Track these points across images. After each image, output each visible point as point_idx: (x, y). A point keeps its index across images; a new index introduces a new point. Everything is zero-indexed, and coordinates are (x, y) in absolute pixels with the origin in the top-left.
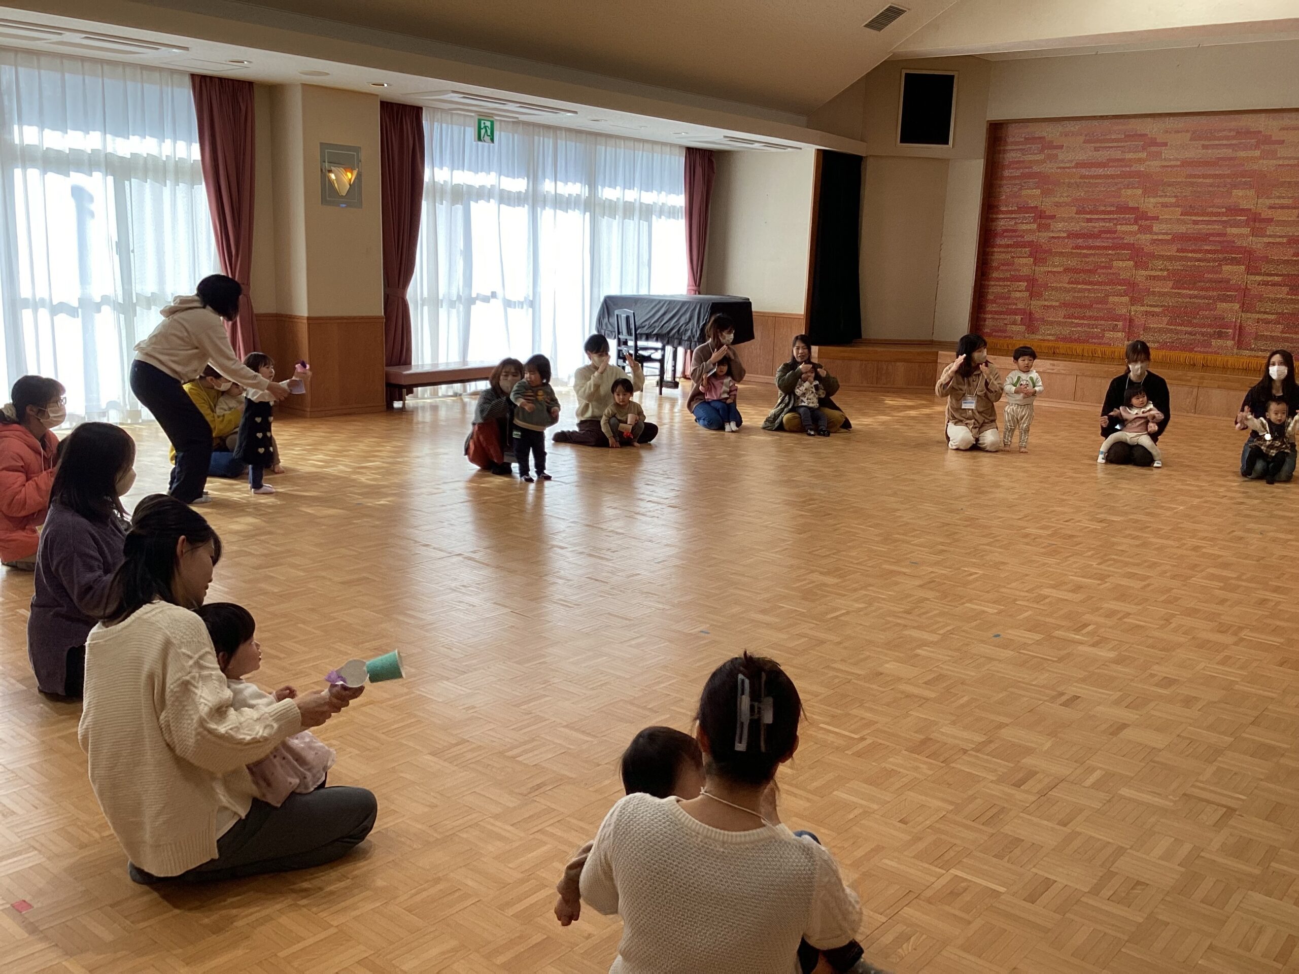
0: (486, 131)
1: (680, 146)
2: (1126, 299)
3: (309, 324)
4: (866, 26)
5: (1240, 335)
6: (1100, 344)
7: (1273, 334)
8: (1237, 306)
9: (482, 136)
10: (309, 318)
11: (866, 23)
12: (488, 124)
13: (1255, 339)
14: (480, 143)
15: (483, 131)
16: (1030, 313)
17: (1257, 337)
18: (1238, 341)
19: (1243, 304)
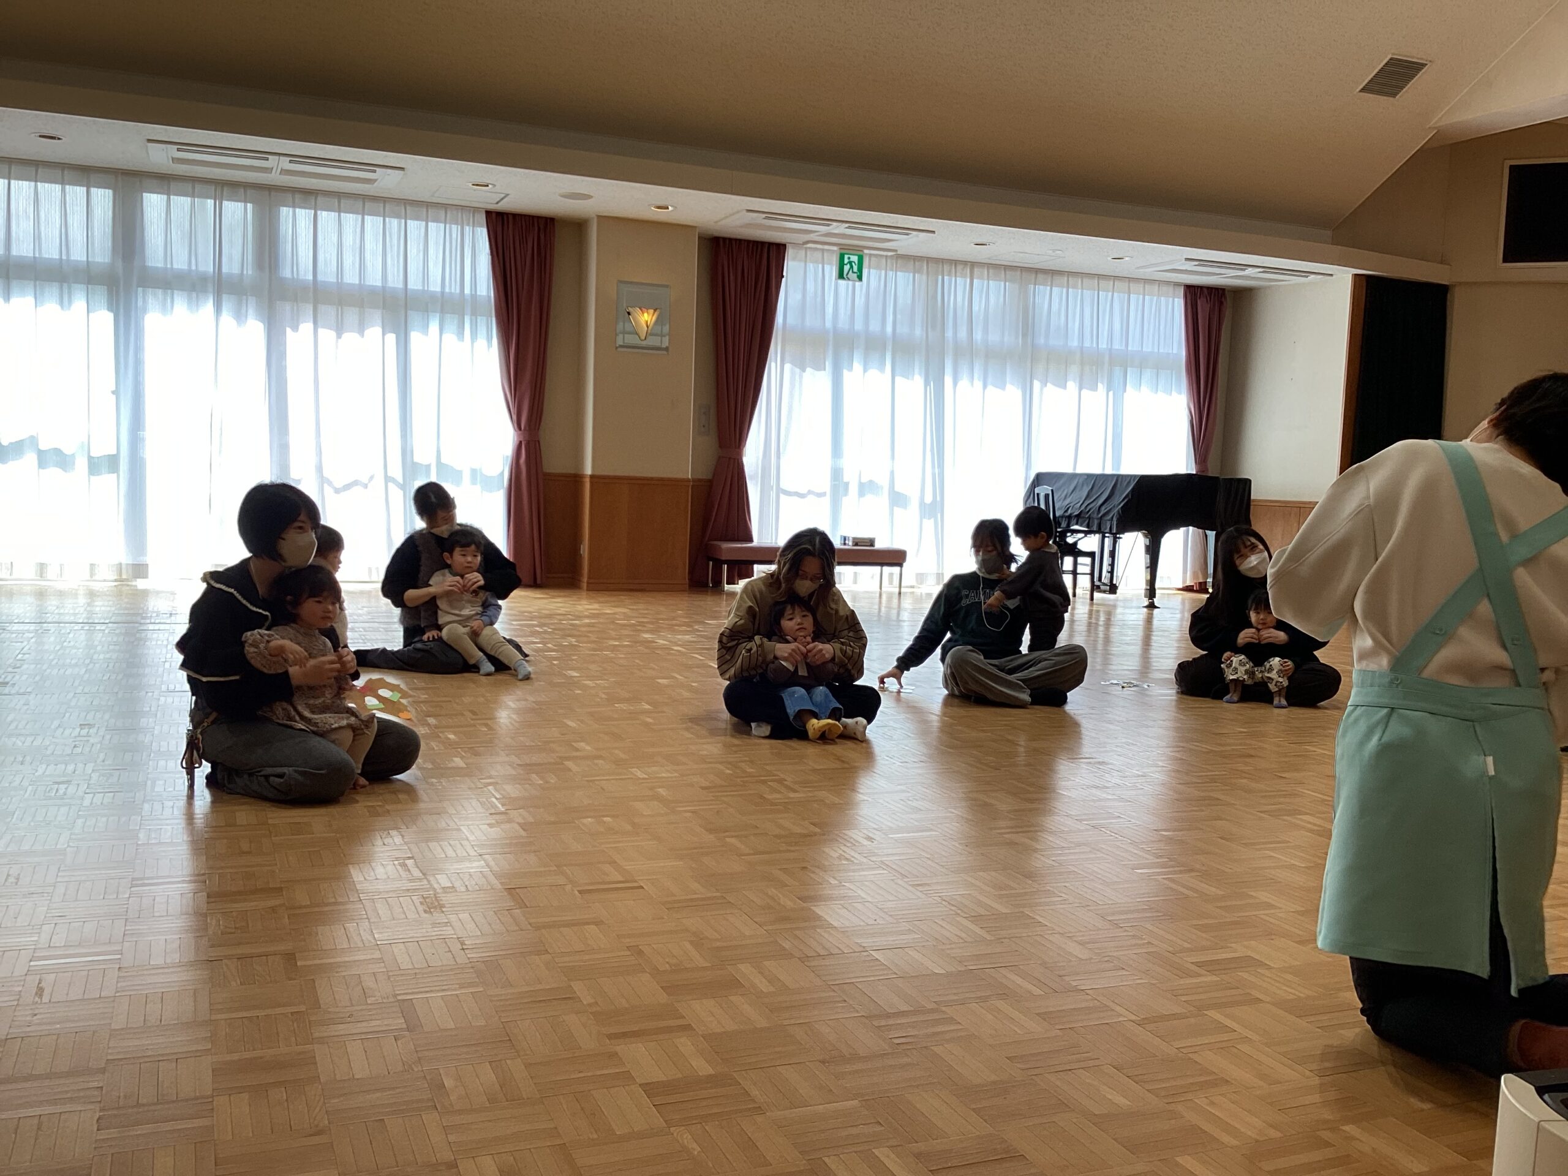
0: (852, 267)
1: (1177, 284)
3: (591, 483)
4: (1363, 90)
9: (845, 273)
10: (592, 477)
11: (1361, 87)
12: (855, 258)
14: (841, 282)
15: (846, 268)
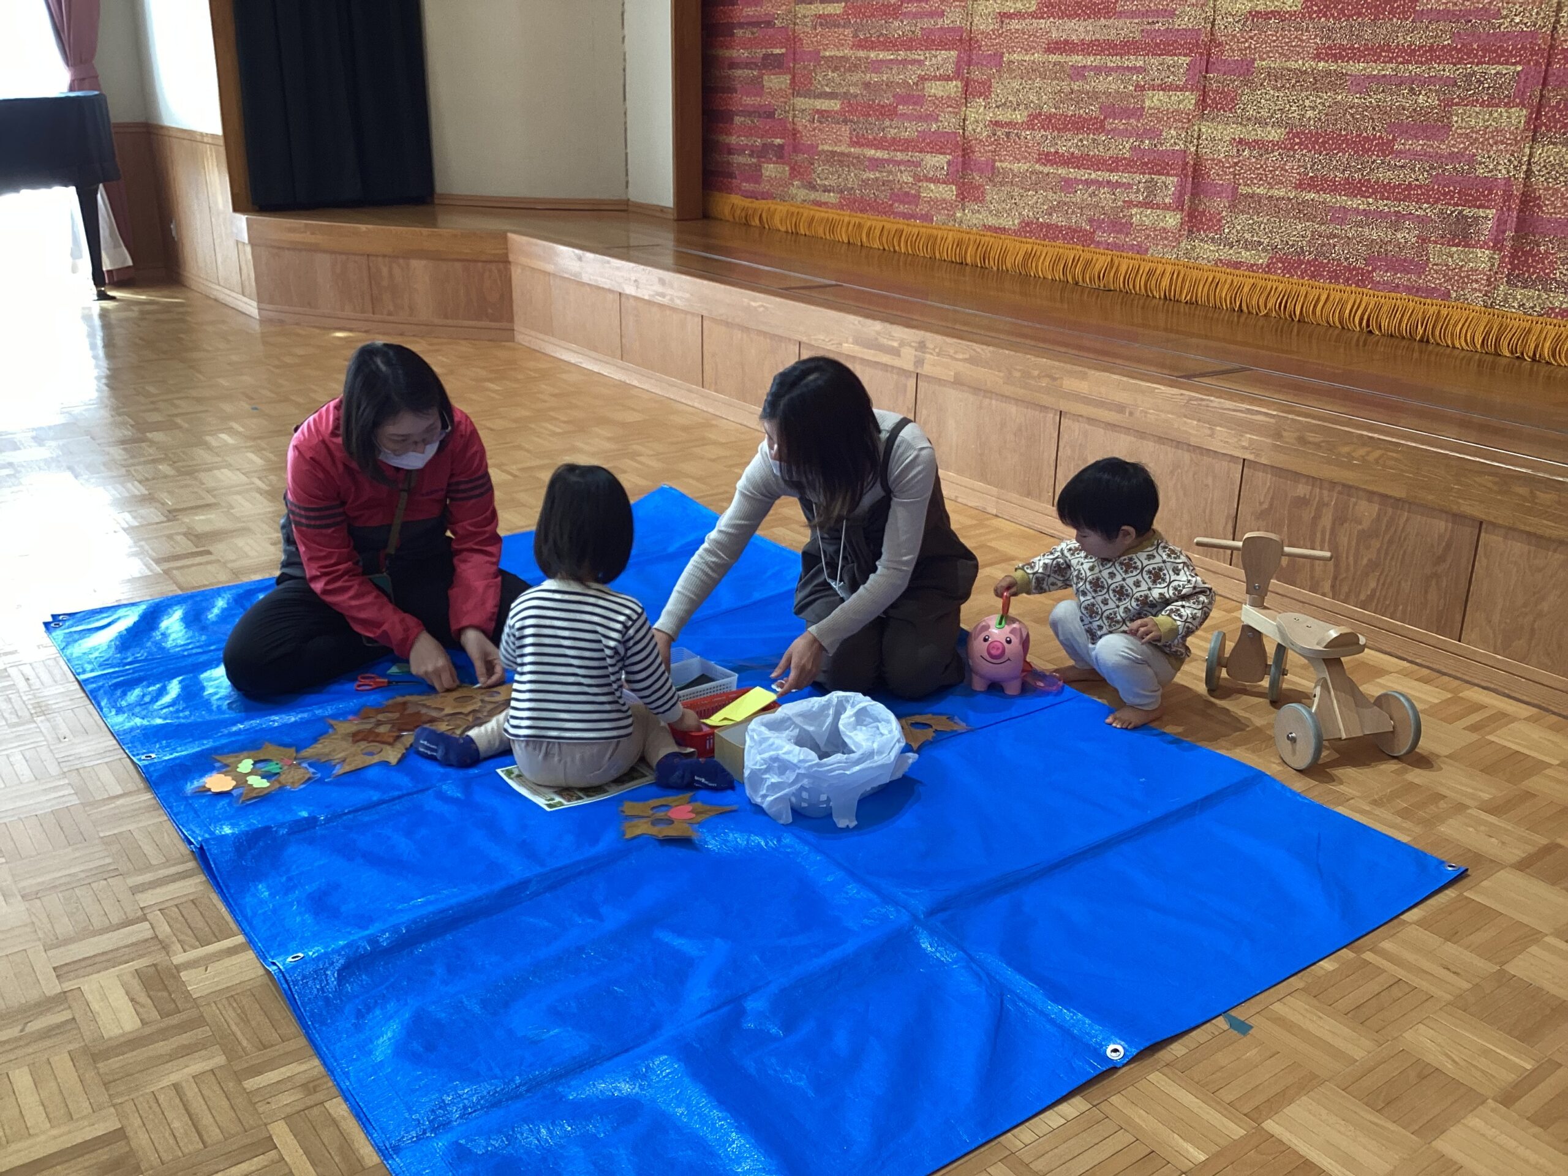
2: (954, 87)
5: (1194, 195)
6: (913, 216)
7: (1275, 193)
8: (1189, 100)
13: (1233, 207)
16: (795, 133)
17: (1236, 201)
18: (1191, 215)
19: (1205, 94)
